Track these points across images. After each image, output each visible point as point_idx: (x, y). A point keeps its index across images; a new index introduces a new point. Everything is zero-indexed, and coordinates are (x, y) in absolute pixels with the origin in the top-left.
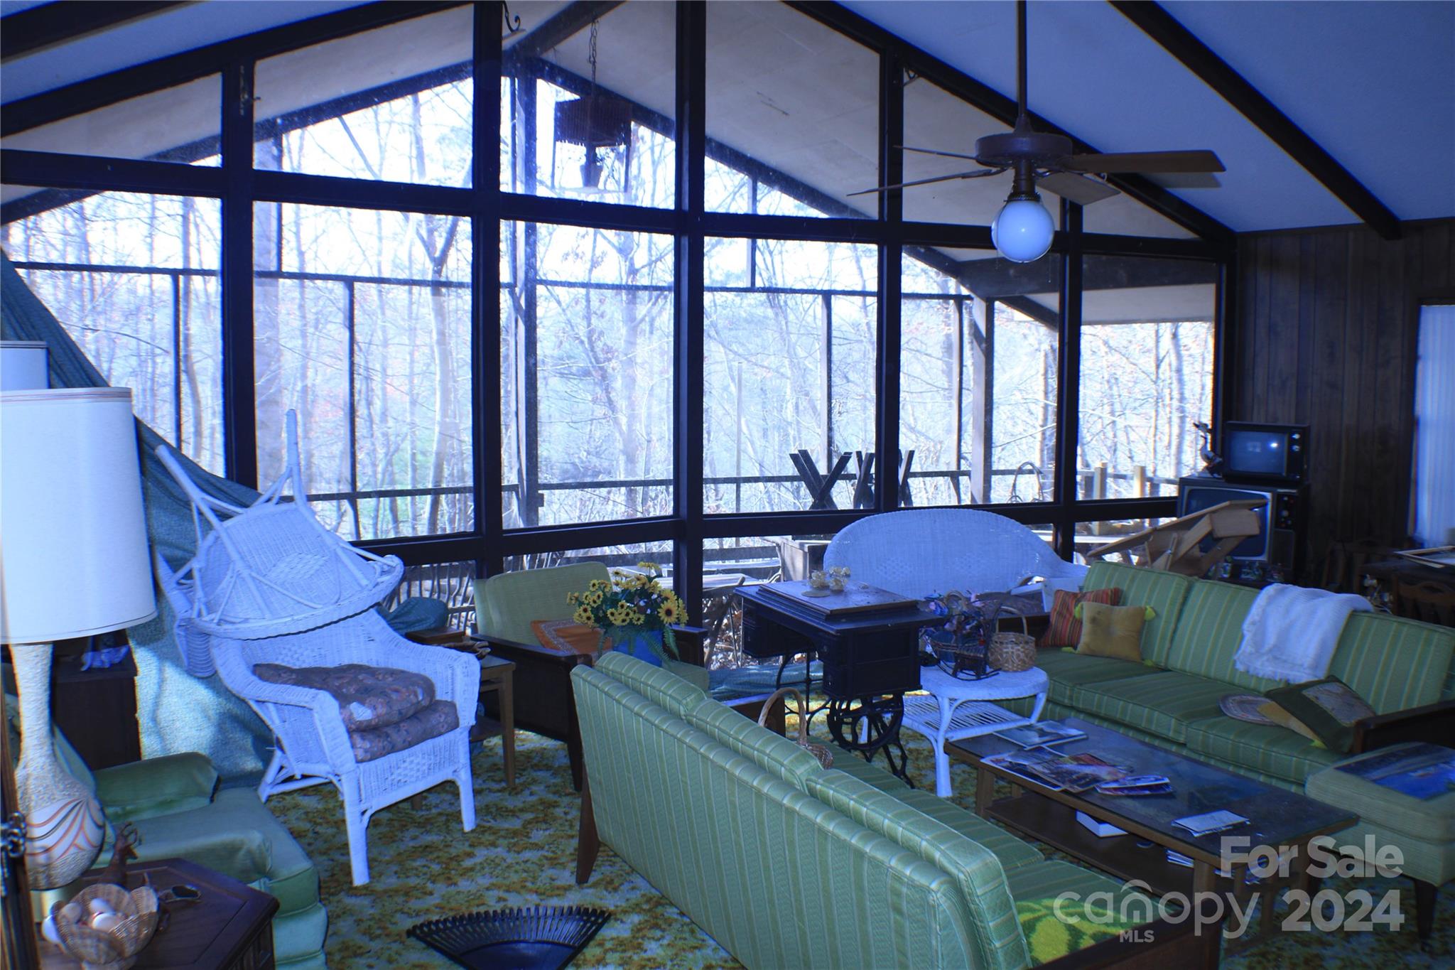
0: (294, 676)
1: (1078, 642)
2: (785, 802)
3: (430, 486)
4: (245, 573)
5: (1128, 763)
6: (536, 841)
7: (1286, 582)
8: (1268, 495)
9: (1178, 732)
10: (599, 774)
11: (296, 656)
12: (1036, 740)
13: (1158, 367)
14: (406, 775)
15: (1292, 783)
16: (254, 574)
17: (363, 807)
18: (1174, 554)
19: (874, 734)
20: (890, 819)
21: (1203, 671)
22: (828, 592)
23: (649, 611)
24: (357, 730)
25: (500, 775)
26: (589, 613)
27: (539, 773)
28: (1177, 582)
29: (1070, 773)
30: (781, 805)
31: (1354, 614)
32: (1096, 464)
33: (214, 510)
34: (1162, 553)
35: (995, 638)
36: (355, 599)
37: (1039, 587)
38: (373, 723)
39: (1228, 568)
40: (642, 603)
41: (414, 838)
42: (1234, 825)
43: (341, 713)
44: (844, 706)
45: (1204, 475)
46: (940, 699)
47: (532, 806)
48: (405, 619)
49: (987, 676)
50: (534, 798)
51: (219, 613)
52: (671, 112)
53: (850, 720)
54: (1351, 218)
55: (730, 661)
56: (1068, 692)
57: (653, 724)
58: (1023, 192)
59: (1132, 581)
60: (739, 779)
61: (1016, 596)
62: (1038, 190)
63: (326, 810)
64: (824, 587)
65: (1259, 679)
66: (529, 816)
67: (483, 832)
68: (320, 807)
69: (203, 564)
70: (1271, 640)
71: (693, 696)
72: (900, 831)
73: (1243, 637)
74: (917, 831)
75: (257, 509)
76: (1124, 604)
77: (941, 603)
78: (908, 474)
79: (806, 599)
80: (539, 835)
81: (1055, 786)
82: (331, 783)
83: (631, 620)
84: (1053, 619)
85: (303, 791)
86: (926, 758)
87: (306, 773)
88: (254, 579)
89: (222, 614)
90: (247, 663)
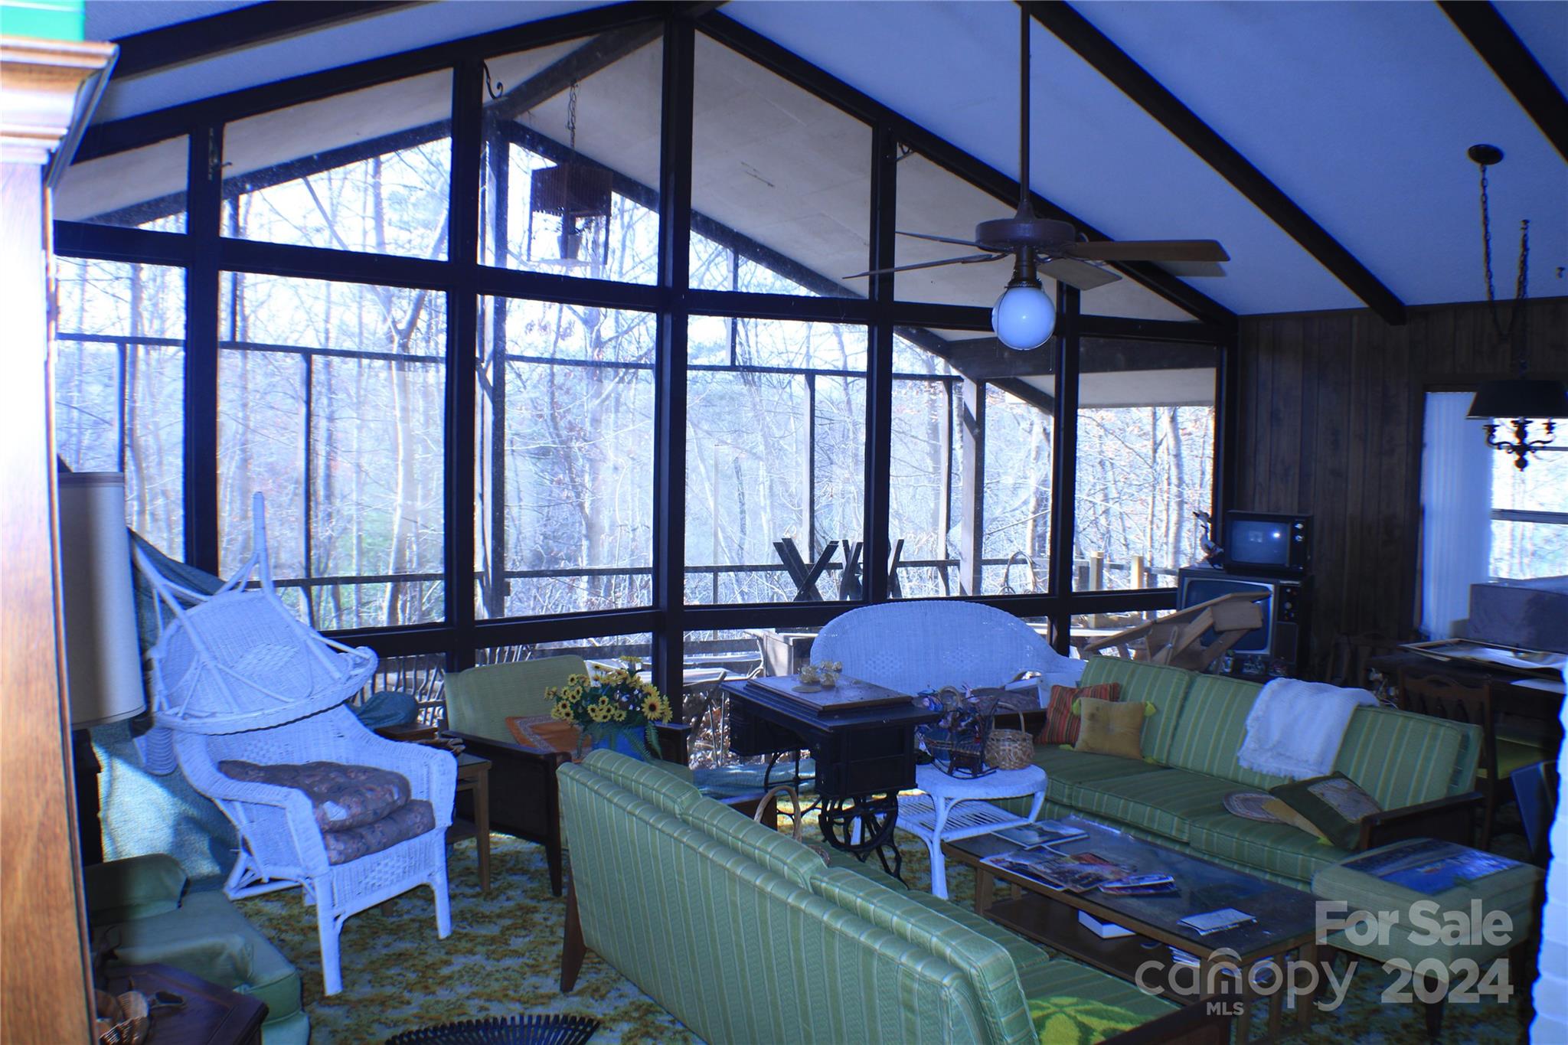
0: (262, 774)
1: (1076, 739)
2: (790, 900)
3: (391, 573)
4: (211, 664)
5: (1132, 862)
6: (515, 948)
7: (1290, 677)
8: (1271, 587)
9: (1180, 830)
10: (587, 875)
11: (261, 753)
12: (1036, 839)
13: (1155, 451)
14: (380, 879)
15: (1298, 881)
16: (221, 666)
17: (336, 912)
18: (1174, 648)
19: (867, 835)
20: (898, 916)
21: (1205, 769)
22: (819, 688)
23: (631, 708)
24: (332, 831)
25: (473, 879)
26: (568, 709)
27: (515, 878)
28: (1178, 677)
29: (1073, 873)
30: (786, 904)
31: (1360, 708)
32: (1091, 554)
33: (176, 598)
34: (1160, 647)
35: (991, 735)
36: (329, 692)
37: (1034, 682)
38: (347, 823)
39: (1230, 663)
40: (624, 699)
41: (386, 946)
42: (1241, 923)
43: (314, 813)
44: (836, 807)
45: (1204, 566)
46: (935, 798)
47: (510, 912)
48: (374, 714)
49: (984, 774)
50: (511, 904)
51: (184, 707)
52: (655, 184)
53: (842, 820)
54: (1354, 301)
55: (709, 760)
56: (1067, 791)
57: (647, 823)
58: (1024, 279)
59: (1132, 675)
60: (740, 878)
61: (1011, 692)
62: (1040, 276)
63: (291, 916)
64: (815, 682)
65: (1263, 776)
66: (508, 922)
67: (459, 940)
68: (284, 913)
69: (163, 655)
70: (1275, 735)
71: (688, 795)
72: (909, 927)
73: (1246, 732)
74: (926, 927)
75: (221, 598)
76: (1123, 700)
77: (935, 699)
78: (897, 563)
79: (796, 694)
80: (518, 943)
81: (1057, 886)
82: (301, 886)
83: (612, 716)
84: (1050, 716)
85: (265, 896)
86: (920, 861)
87: (274, 876)
88: (220, 671)
89: (187, 708)
90: (212, 760)
